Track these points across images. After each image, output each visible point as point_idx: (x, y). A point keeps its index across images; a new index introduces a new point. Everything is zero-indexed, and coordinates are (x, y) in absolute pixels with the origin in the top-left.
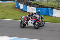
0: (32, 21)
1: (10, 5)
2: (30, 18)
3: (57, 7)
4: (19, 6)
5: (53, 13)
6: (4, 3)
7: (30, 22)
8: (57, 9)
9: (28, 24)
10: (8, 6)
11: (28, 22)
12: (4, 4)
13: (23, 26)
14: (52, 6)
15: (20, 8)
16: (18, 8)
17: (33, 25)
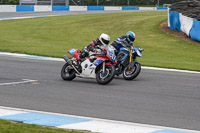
0: (92, 61)
1: (147, 18)
2: (91, 53)
4: (179, 24)
6: (130, 11)
9: (81, 72)
10: (143, 22)
11: (83, 65)
12: (127, 16)
13: (68, 75)
15: (182, 28)
16: (176, 29)
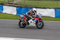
3: (7, 3)
5: (3, 10)
7: (31, 22)
8: (7, 5)
9: (29, 24)
14: (2, 3)
17: (35, 25)
